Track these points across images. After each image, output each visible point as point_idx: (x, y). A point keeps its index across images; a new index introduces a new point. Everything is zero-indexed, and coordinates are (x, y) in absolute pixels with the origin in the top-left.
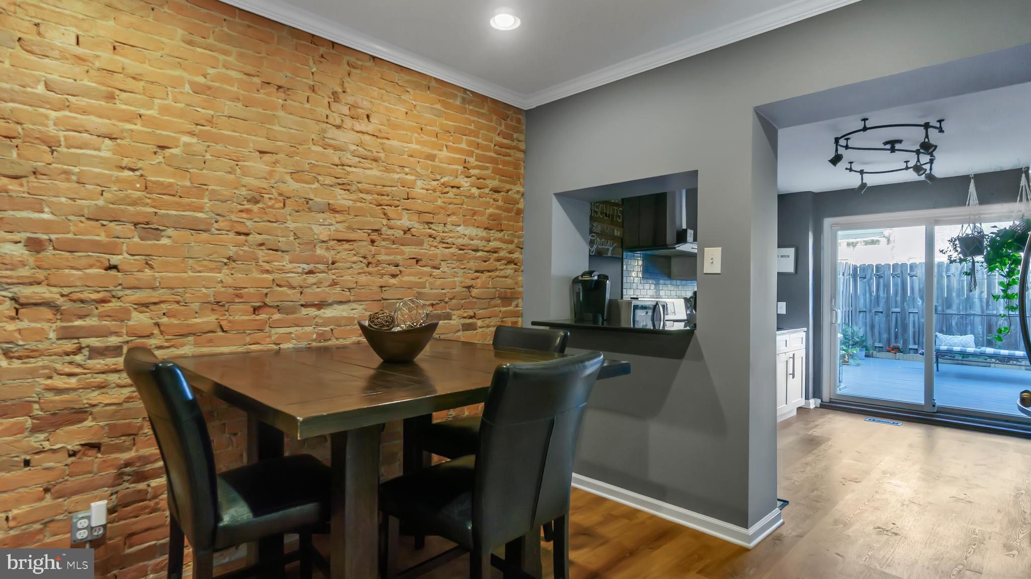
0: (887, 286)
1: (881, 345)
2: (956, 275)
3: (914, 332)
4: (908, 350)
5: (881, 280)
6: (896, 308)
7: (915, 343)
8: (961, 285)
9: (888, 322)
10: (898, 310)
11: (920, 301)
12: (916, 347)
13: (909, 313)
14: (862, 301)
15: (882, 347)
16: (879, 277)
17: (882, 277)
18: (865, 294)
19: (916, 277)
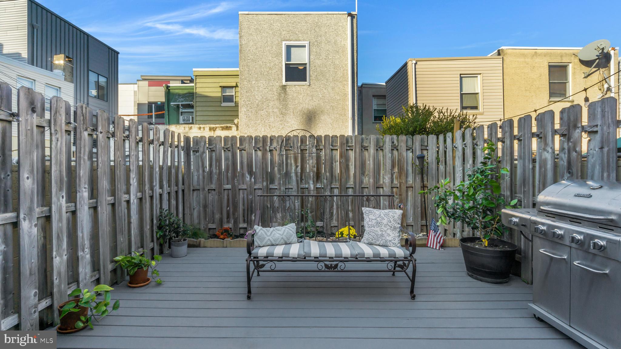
0: (219, 161)
1: (213, 226)
2: (277, 149)
3: (244, 210)
4: (239, 229)
5: (214, 154)
6: (228, 184)
7: (244, 221)
8: (281, 159)
9: (220, 201)
10: (229, 186)
11: (249, 177)
12: (245, 225)
13: (239, 189)
14: (196, 178)
15: (215, 228)
16: (212, 151)
17: (214, 151)
18: (198, 171)
19: (244, 151)
